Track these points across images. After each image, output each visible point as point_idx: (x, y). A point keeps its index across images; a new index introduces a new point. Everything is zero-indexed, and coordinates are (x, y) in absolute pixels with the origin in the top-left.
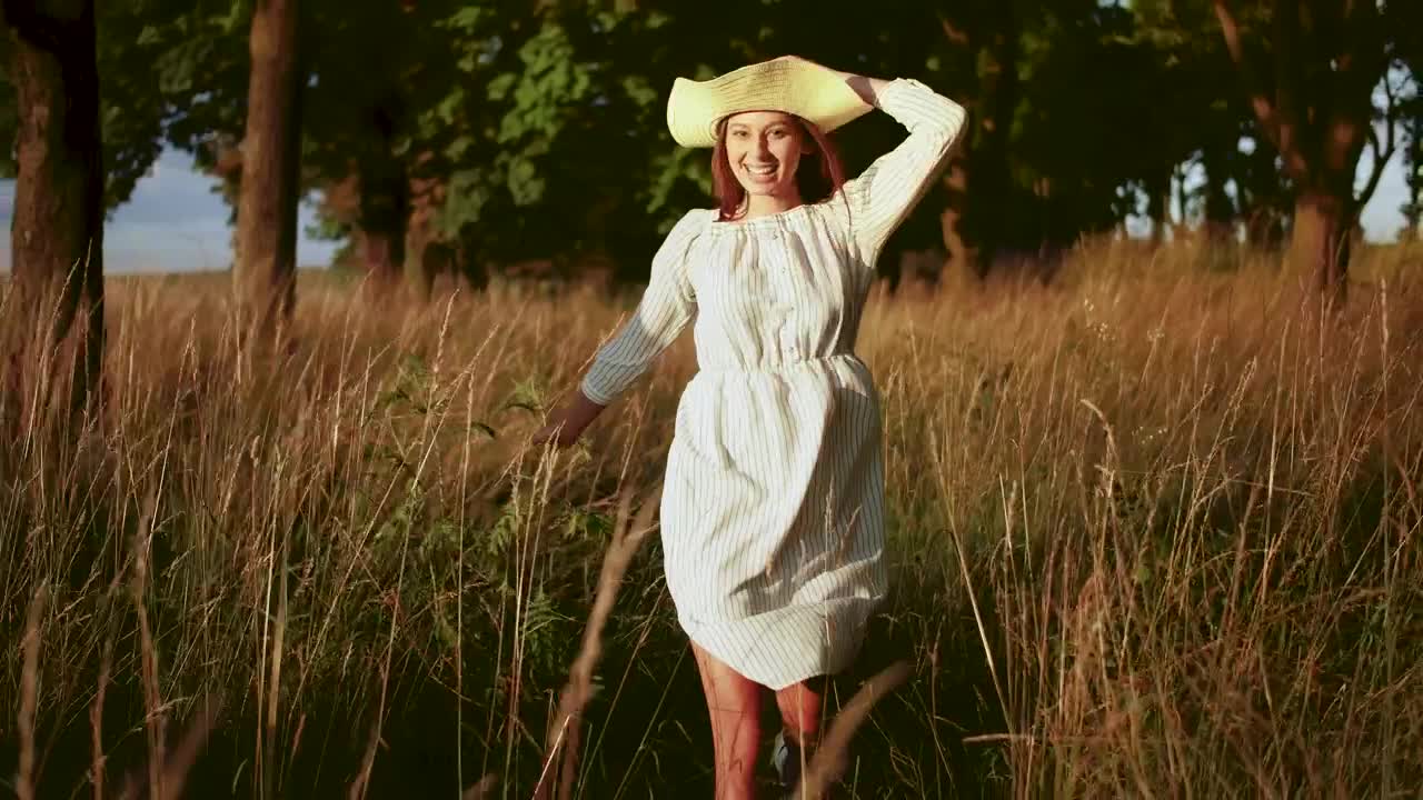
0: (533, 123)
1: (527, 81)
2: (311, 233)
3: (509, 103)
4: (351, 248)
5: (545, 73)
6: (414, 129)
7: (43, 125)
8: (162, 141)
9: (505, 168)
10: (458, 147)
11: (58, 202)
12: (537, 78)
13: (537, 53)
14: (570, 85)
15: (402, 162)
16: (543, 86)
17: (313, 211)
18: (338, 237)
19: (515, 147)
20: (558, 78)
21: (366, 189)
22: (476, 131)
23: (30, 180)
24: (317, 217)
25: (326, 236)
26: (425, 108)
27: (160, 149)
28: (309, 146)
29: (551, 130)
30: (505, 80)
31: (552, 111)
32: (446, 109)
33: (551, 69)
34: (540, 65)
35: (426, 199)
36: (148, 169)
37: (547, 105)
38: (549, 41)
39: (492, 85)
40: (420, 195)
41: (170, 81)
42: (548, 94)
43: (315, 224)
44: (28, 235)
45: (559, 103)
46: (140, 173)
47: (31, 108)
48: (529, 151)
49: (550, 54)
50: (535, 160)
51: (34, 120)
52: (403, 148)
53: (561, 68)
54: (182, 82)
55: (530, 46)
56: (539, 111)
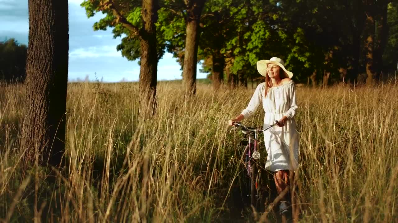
0: (255, 45)
1: (254, 34)
2: (201, 71)
3: (249, 40)
4: (211, 75)
5: (258, 32)
6: (226, 47)
7: (146, 55)
8: (165, 50)
9: (248, 56)
10: (237, 51)
11: (148, 71)
12: (256, 33)
13: (256, 27)
14: (264, 35)
15: (223, 54)
16: (258, 35)
17: (201, 65)
18: (208, 72)
19: (251, 51)
20: (262, 33)
21: (214, 60)
22: (241, 47)
23: (143, 66)
24: (203, 67)
25: (205, 72)
26: (228, 41)
27: (164, 52)
28: (200, 51)
29: (260, 46)
30: (248, 34)
31: (260, 41)
32: (233, 41)
33: (260, 30)
34: (257, 30)
35: (229, 63)
36: (162, 57)
37: (259, 40)
38: (259, 24)
39: (245, 35)
40: (228, 62)
41: (167, 37)
42: (259, 37)
43: (201, 68)
44: (143, 77)
45: (262, 39)
46: (160, 58)
47: (144, 52)
48: (254, 51)
49: (260, 27)
50: (256, 53)
51: (144, 54)
52: (223, 51)
53: (262, 30)
54: (170, 37)
55: (255, 25)
56: (256, 42)
